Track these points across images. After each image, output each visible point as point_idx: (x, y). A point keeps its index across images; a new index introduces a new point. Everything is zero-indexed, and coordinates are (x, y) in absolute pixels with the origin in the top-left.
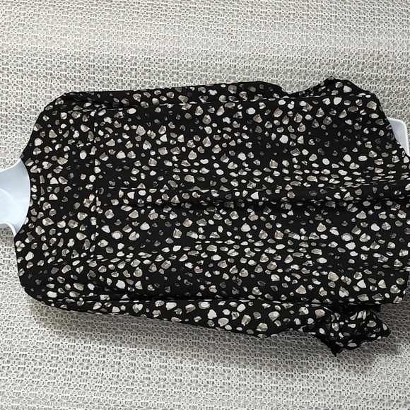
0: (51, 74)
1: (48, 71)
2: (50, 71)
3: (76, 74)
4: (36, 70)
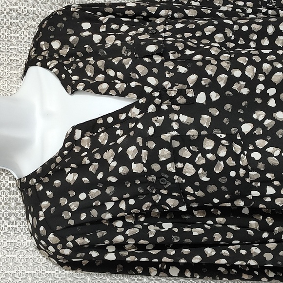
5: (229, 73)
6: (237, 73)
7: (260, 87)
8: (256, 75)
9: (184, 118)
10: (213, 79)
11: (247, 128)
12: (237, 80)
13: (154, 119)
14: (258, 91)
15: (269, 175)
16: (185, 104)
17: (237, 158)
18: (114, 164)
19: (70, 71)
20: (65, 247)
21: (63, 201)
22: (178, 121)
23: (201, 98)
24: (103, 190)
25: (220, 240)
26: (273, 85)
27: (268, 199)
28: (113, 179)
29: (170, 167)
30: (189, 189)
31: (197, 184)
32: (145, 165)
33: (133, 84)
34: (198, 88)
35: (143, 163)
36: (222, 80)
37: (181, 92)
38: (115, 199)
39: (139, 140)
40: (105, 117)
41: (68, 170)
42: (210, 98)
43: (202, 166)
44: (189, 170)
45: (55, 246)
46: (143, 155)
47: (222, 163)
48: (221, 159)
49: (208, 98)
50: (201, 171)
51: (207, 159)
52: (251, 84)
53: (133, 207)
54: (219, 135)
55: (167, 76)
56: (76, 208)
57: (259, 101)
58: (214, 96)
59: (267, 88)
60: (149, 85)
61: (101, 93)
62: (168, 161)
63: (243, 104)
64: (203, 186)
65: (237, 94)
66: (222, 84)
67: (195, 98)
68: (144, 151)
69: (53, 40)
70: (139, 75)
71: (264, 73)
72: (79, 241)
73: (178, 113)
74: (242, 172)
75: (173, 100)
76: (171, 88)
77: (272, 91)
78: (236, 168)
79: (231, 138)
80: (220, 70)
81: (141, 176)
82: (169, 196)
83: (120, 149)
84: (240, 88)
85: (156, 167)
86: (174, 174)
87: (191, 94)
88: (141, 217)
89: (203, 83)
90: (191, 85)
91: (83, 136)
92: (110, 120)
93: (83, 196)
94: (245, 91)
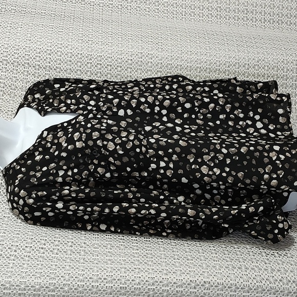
0: (28, 64)
1: (26, 61)
2: (28, 61)
3: (47, 64)
4: (17, 60)
5: (138, 99)
6: (143, 100)
7: (157, 109)
8: (154, 101)
9: (110, 122)
10: (129, 102)
11: (148, 128)
12: (143, 103)
13: (91, 121)
14: (156, 111)
15: (160, 152)
16: (111, 115)
17: (140, 141)
18: (66, 145)
19: (44, 105)
20: (30, 198)
21: (32, 173)
22: (107, 123)
23: (121, 113)
24: (57, 163)
25: (131, 197)
26: (164, 108)
27: (162, 171)
28: (64, 154)
29: (99, 143)
30: (111, 159)
31: (116, 156)
32: (84, 142)
33: (81, 106)
34: (119, 106)
35: (83, 141)
36: (134, 103)
37: (109, 109)
38: (65, 167)
39: (82, 130)
40: (62, 124)
41: (37, 153)
42: (127, 113)
43: (119, 144)
44: (111, 146)
45: (23, 198)
46: (83, 136)
47: (131, 143)
48: (131, 141)
49: (126, 113)
50: (118, 147)
51: (122, 140)
52: (152, 106)
53: (76, 174)
54: (131, 131)
55: (101, 100)
56: (40, 175)
57: (157, 117)
58: (129, 112)
59: (161, 109)
60: (91, 105)
61: (61, 112)
62: (98, 139)
63: (147, 118)
64: (120, 157)
65: (143, 112)
66: (134, 105)
67: (117, 112)
68: (83, 134)
69: (36, 93)
70: (85, 101)
71: (159, 100)
72: (39, 193)
73: (107, 119)
74: (144, 149)
75: (104, 113)
76: (104, 106)
77: (164, 112)
78: (140, 146)
79: (138, 132)
80: (133, 98)
81: (81, 150)
82: (99, 165)
83: (70, 135)
84: (145, 108)
85: (91, 143)
86: (101, 147)
87: (115, 110)
88: (82, 186)
89: (122, 104)
90: (115, 105)
91: (48, 134)
92: (65, 125)
93: (45, 169)
94: (148, 111)
